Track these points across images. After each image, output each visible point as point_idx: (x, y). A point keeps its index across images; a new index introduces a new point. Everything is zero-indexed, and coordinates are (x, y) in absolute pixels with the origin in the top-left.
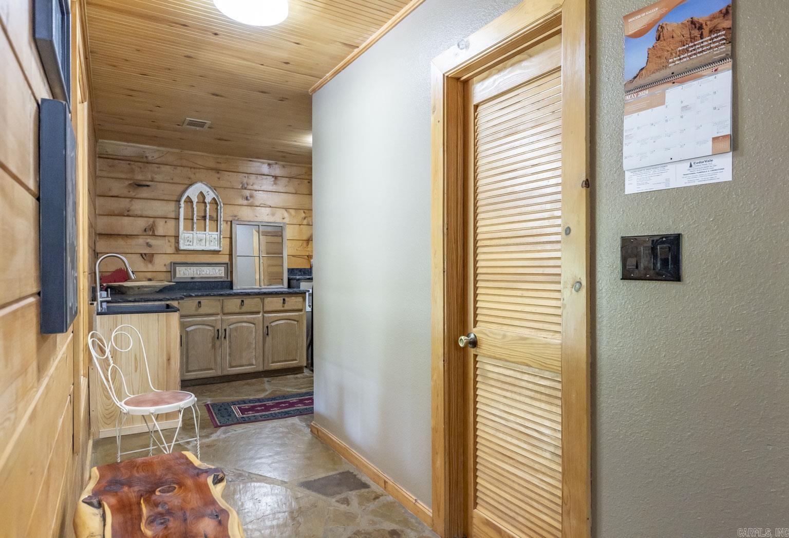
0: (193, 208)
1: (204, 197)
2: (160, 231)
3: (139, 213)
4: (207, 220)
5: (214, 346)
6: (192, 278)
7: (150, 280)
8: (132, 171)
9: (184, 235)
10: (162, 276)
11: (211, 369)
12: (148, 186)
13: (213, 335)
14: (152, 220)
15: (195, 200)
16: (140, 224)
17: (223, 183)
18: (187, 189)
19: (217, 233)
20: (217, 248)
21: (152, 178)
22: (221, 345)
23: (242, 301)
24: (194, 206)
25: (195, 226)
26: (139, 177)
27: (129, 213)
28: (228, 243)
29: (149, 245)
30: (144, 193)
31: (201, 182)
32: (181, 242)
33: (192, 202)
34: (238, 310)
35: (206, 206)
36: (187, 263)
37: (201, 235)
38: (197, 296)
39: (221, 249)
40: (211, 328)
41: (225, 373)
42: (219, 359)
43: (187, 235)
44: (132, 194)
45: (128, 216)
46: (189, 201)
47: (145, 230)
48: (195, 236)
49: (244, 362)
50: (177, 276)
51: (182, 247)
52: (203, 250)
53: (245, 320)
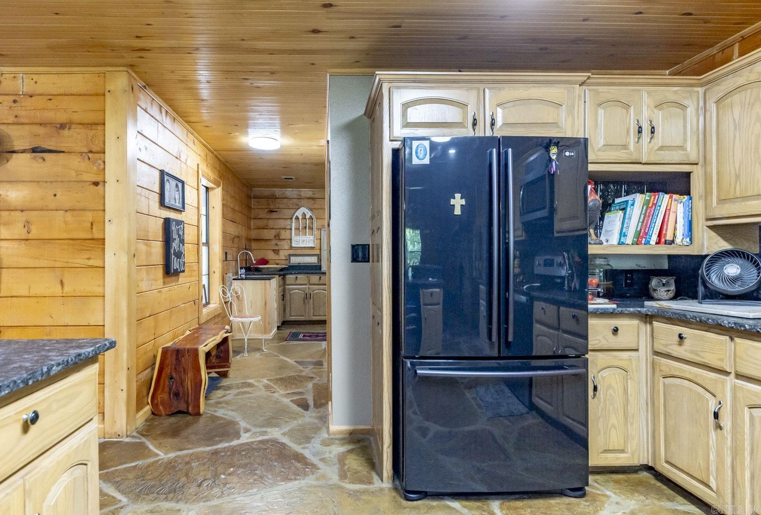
0: (299, 222)
1: (305, 216)
2: (282, 237)
3: (272, 227)
4: (307, 229)
5: (304, 303)
6: (299, 263)
7: (277, 264)
8: (269, 204)
9: (294, 238)
10: (283, 262)
11: (303, 316)
12: (276, 211)
13: (304, 296)
14: (278, 230)
15: (300, 217)
16: (272, 233)
17: (316, 206)
18: (296, 211)
19: (312, 236)
20: (313, 246)
21: (279, 207)
22: (308, 303)
23: (320, 277)
24: (300, 221)
25: (300, 233)
26: (272, 207)
27: (267, 227)
28: (319, 242)
29: (277, 245)
30: (274, 215)
31: (304, 206)
32: (293, 242)
33: (298, 219)
34: (318, 283)
35: (306, 221)
36: (296, 255)
37: (304, 238)
38: (295, 273)
39: (315, 246)
40: (303, 292)
41: (311, 319)
42: (307, 311)
43: (296, 238)
44: (268, 217)
45: (267, 229)
46: (297, 218)
47: (275, 237)
48: (301, 239)
49: (321, 313)
50: (291, 262)
51: (294, 245)
52: (305, 247)
53: (322, 288)
